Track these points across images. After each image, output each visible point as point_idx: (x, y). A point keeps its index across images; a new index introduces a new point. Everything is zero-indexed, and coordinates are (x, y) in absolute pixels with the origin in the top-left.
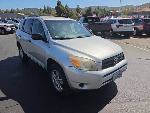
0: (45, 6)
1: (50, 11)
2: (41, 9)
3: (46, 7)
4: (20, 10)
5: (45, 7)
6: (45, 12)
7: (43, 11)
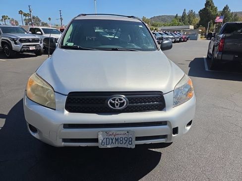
0: (185, 10)
1: (192, 19)
2: (177, 16)
3: (187, 12)
4: (147, 18)
5: (184, 12)
6: (183, 20)
7: (180, 19)
